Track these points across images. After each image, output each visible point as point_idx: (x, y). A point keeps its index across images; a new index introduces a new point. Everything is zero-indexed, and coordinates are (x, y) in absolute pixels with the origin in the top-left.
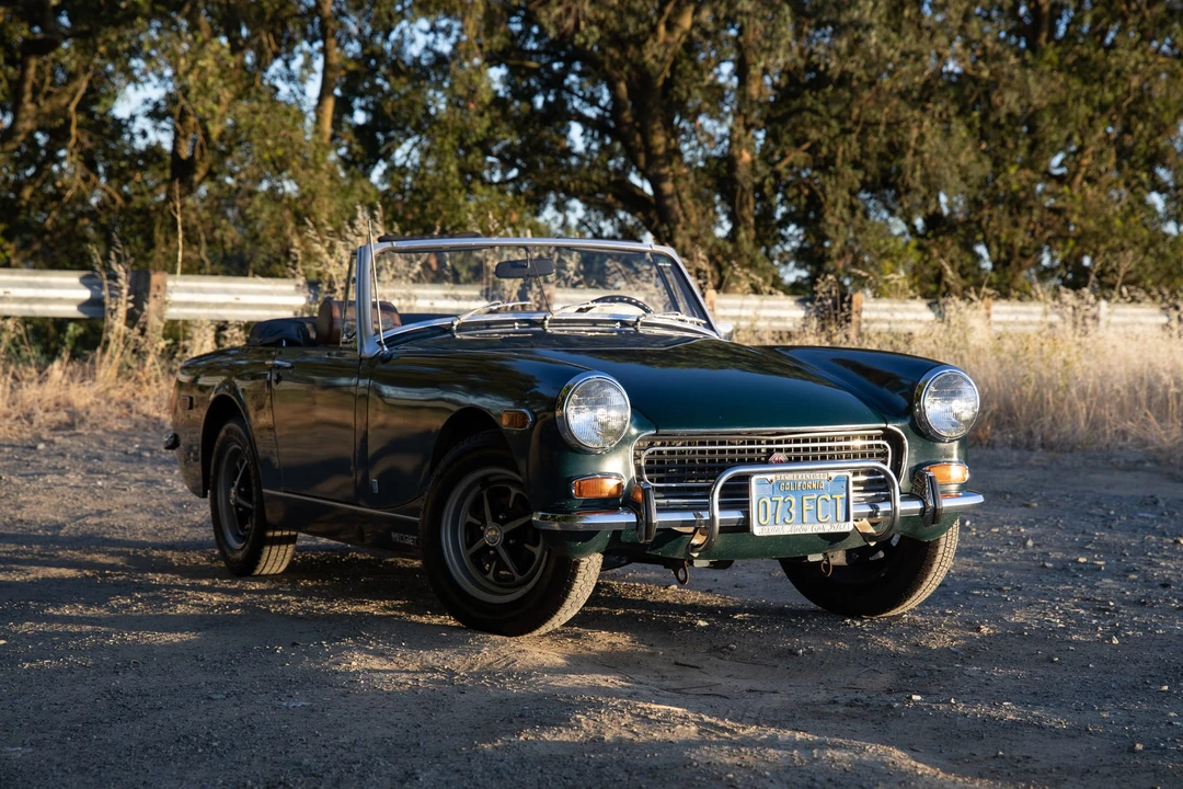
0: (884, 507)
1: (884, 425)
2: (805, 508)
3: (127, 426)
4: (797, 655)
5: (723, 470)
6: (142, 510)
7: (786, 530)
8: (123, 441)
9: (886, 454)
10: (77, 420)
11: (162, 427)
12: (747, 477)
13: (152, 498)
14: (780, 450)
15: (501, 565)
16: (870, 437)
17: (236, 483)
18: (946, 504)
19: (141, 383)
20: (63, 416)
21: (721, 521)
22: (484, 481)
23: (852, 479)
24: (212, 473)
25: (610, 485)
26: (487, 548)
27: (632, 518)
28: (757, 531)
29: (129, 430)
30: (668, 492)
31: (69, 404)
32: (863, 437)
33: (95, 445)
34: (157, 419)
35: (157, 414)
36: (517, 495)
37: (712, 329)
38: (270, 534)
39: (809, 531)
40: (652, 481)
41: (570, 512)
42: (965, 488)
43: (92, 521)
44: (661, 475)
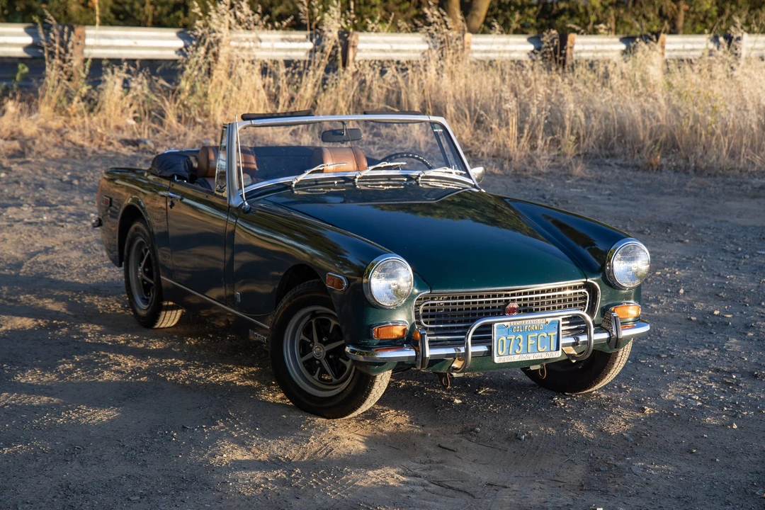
0: (583, 338)
1: (585, 280)
2: (530, 343)
3: (61, 153)
4: (520, 439)
5: (474, 321)
6: (76, 247)
7: (516, 358)
8: (59, 168)
9: (586, 298)
10: (27, 150)
11: (86, 155)
12: (490, 326)
13: (81, 235)
14: (513, 300)
15: (323, 371)
16: (575, 288)
17: (143, 264)
18: (624, 333)
19: (69, 116)
20: (16, 145)
21: (472, 353)
22: (314, 314)
23: (561, 323)
24: (125, 253)
25: (398, 331)
26: (313, 359)
27: (412, 353)
28: (497, 360)
29: (63, 157)
30: (438, 331)
31: (20, 133)
32: (570, 288)
33: (40, 172)
34: (82, 146)
35: (81, 142)
36: (335, 326)
37: (470, 177)
38: (166, 304)
39: (532, 358)
40: (426, 323)
41: (371, 348)
42: (638, 321)
43: (42, 258)
44: (433, 319)
